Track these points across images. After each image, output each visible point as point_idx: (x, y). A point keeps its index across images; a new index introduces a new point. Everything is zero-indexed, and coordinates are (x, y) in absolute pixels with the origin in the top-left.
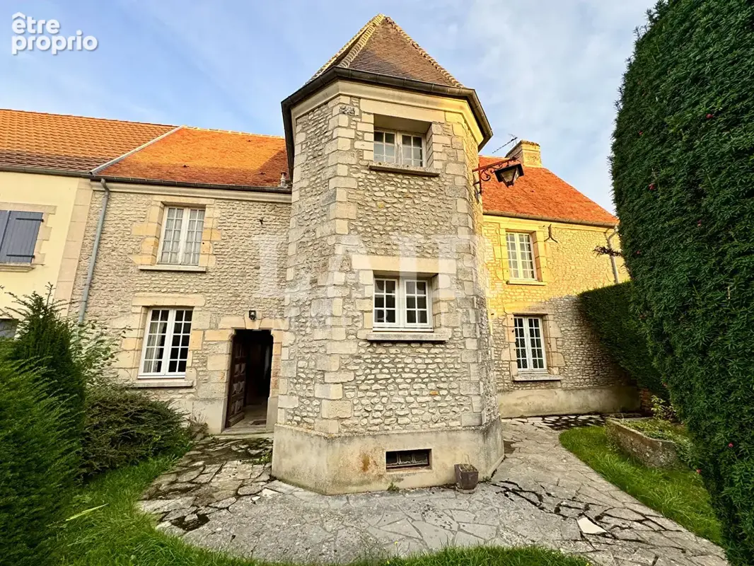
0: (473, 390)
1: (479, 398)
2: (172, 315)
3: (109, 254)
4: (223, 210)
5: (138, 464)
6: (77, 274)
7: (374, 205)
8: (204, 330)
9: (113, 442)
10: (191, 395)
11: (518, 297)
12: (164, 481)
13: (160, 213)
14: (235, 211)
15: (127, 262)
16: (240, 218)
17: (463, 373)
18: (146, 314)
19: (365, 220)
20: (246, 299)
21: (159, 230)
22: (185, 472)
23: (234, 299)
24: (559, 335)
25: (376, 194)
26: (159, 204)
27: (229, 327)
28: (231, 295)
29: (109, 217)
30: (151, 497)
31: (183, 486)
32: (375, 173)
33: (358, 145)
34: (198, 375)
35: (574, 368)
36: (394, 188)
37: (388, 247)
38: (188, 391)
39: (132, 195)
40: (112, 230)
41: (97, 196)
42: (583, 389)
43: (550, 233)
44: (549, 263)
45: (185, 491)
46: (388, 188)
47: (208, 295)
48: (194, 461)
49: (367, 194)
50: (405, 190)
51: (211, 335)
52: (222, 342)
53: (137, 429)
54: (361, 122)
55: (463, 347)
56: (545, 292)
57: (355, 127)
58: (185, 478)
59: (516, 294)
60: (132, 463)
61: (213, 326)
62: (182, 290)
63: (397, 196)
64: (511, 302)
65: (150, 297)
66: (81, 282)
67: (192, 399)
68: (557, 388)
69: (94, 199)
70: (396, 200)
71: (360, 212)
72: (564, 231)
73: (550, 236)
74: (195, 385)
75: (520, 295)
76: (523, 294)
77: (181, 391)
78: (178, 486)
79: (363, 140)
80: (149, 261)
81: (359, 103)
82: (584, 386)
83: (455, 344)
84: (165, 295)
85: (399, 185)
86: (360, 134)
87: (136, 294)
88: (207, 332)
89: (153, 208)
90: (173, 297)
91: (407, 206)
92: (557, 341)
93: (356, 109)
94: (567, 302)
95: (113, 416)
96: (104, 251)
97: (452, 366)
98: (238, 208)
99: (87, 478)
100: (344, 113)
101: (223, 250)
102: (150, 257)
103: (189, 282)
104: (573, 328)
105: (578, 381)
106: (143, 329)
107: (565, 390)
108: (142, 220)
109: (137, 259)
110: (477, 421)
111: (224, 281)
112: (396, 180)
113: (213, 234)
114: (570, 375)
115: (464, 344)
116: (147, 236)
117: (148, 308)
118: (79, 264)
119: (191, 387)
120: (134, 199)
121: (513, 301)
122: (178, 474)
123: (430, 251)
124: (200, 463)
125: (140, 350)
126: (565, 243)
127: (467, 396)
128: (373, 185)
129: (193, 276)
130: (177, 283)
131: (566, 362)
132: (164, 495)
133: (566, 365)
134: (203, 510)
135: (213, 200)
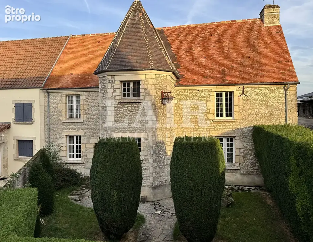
0: (150, 175)
1: (152, 178)
2: (75, 138)
3: (52, 116)
4: (87, 96)
5: (68, 187)
6: (45, 124)
7: (120, 115)
8: (85, 144)
9: (62, 181)
10: (84, 166)
11: (219, 128)
12: (74, 192)
13: (65, 99)
14: (91, 96)
15: (58, 119)
16: (93, 99)
17: (148, 170)
18: (67, 138)
19: (117, 121)
20: (98, 132)
21: (66, 106)
22: (80, 190)
23: (93, 132)
24: (242, 147)
25: (121, 111)
26: (65, 96)
27: (93, 143)
28: (93, 130)
29: (51, 103)
30: (71, 195)
31: (78, 193)
32: (120, 104)
33: (114, 94)
34: (85, 159)
35: (249, 164)
36: (126, 108)
37: (124, 130)
38: (82, 165)
39: (56, 93)
40: (52, 107)
41: (45, 95)
42: (253, 174)
43: (243, 91)
44: (240, 109)
45: (78, 195)
46: (124, 109)
47: (85, 130)
48: (83, 188)
49: (118, 112)
50: (130, 109)
51: (87, 146)
52: (91, 148)
53: (67, 178)
54: (115, 85)
55: (148, 162)
56: (235, 125)
57: (113, 87)
58: (79, 192)
59: (218, 126)
60: (67, 187)
61: (88, 142)
62: (76, 129)
63: (127, 111)
64: (215, 130)
65: (67, 132)
66: (46, 127)
67: (84, 168)
68: (237, 173)
69: (45, 96)
70: (127, 113)
71: (116, 118)
72: (253, 89)
73: (243, 93)
74: (84, 163)
75: (220, 127)
76: (222, 126)
77: (80, 165)
78: (77, 193)
79: (116, 92)
80: (65, 119)
81: (114, 77)
82: (254, 173)
83: (145, 161)
84: (72, 131)
85: (128, 107)
86: (115, 90)
87: (63, 131)
88: (86, 144)
89: (63, 98)
90: (74, 132)
91: (131, 115)
92: (240, 150)
93: (113, 80)
94: (249, 130)
95: (61, 174)
96: (51, 116)
97: (144, 167)
98: (92, 95)
99: (58, 189)
100: (109, 83)
101: (88, 113)
102: (65, 117)
103: (78, 126)
104: (251, 144)
105: (251, 170)
106: (67, 143)
107: (242, 174)
108: (60, 103)
109: (61, 118)
110: (151, 184)
111: (90, 125)
112: (127, 105)
113: (84, 107)
114: (246, 167)
115: (148, 161)
116: (63, 109)
117: (67, 136)
118: (45, 121)
119: (83, 164)
120: (57, 95)
121: (216, 130)
122: (78, 191)
123: (138, 130)
124: (84, 189)
125: (67, 150)
126: (253, 96)
127: (149, 177)
128: (120, 108)
129: (79, 124)
130: (74, 126)
131: (244, 161)
132: (74, 195)
133: (245, 162)
134: (80, 199)
135: (82, 92)
